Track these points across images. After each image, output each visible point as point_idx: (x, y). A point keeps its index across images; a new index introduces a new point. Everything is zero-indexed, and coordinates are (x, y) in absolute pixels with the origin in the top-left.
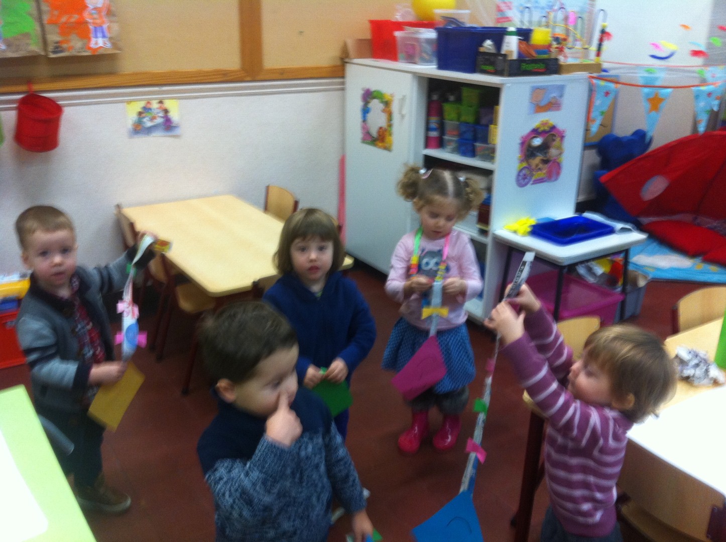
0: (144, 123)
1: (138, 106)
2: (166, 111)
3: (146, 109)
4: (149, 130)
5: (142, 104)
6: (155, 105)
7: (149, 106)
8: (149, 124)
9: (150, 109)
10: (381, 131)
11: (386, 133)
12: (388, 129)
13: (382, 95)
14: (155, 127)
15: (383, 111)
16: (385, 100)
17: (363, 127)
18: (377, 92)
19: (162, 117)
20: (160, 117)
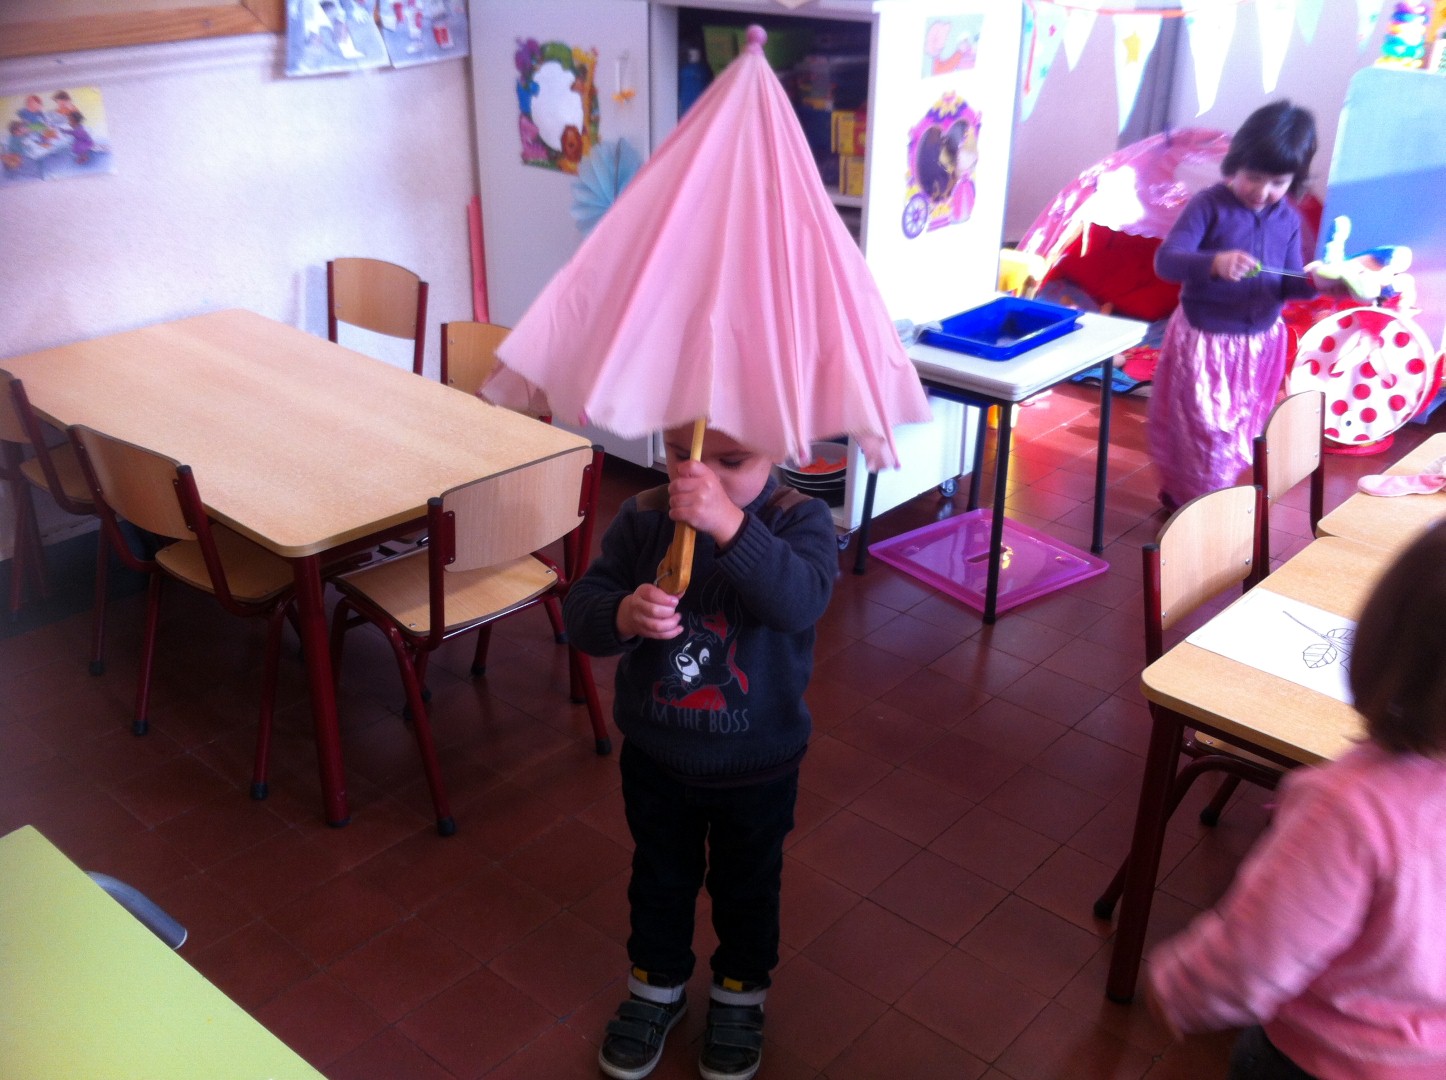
0: (29, 148)
2: (76, 117)
3: (30, 116)
4: (40, 166)
6: (49, 105)
7: (34, 106)
8: (39, 151)
9: (40, 114)
10: (570, 134)
11: (585, 140)
12: (590, 129)
13: (569, 51)
14: (54, 158)
15: (573, 88)
16: (576, 64)
17: (523, 129)
18: (554, 45)
19: (69, 132)
20: (64, 132)
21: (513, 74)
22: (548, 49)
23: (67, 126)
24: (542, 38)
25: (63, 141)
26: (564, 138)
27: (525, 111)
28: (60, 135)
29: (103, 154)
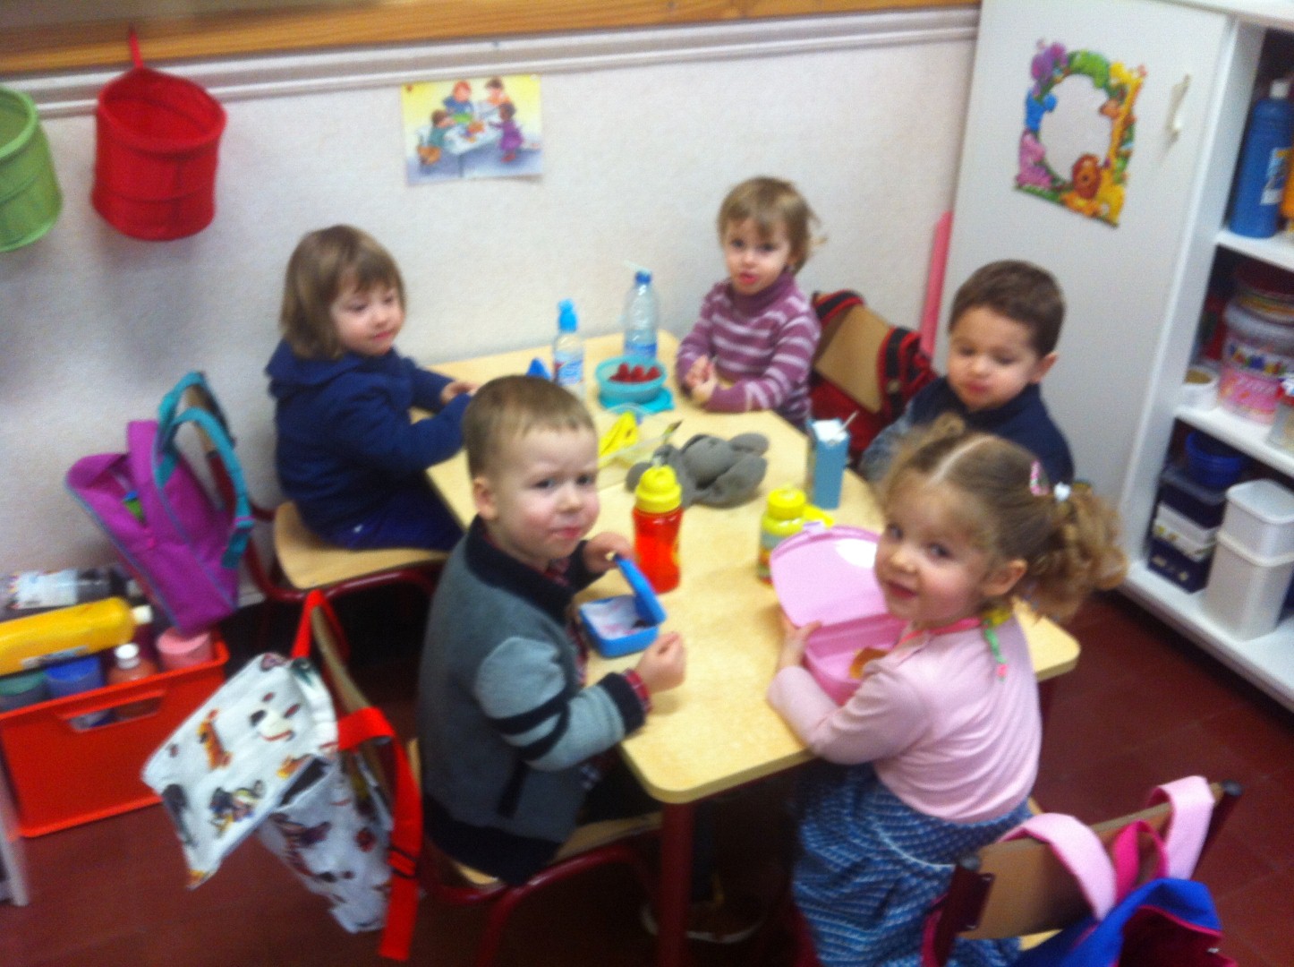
0: (452, 142)
1: (433, 97)
2: (507, 110)
3: (456, 105)
4: (461, 163)
5: (446, 90)
6: (479, 93)
7: (462, 94)
8: (460, 145)
9: (467, 103)
10: (1087, 164)
11: (1106, 174)
12: (1116, 163)
13: (1108, 66)
14: (477, 154)
15: (1103, 110)
16: (1113, 82)
17: (1024, 150)
18: (1087, 55)
19: (498, 126)
20: (492, 125)
21: (1024, 83)
22: (1078, 58)
23: (496, 119)
24: (1073, 44)
25: (490, 135)
26: (1077, 168)
27: (1033, 127)
28: (487, 128)
29: (532, 152)
